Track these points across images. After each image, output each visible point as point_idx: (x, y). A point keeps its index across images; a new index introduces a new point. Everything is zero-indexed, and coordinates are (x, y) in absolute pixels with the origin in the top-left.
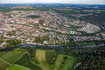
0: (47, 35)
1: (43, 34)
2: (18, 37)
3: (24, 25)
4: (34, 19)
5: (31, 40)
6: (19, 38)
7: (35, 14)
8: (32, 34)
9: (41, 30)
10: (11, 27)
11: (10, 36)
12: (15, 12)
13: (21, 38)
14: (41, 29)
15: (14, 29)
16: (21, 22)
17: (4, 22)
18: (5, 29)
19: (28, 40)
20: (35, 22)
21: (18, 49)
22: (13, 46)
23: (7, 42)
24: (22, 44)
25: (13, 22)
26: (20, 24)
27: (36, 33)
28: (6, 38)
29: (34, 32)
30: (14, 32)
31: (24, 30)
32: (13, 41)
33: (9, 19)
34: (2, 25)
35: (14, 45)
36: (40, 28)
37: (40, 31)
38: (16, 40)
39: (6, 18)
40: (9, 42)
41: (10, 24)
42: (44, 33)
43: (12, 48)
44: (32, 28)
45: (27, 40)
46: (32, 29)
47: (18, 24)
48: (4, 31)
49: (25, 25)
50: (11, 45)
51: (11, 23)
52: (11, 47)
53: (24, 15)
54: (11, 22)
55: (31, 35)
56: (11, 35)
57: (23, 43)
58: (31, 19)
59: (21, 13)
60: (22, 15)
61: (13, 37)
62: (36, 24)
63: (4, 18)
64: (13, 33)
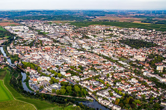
0: (159, 98)
1: (145, 91)
2: (84, 82)
3: (106, 58)
4: (134, 50)
5: (112, 96)
6: (87, 84)
7: (144, 37)
8: (117, 84)
9: (146, 81)
10: (80, 57)
11: (70, 75)
12: (97, 27)
13: (90, 85)
14: (145, 77)
15: (84, 63)
16: (103, 51)
17: (71, 45)
18: (68, 59)
19: (102, 94)
20: (135, 57)
21: (75, 105)
22: (68, 96)
23: (61, 85)
24: (88, 98)
25: (87, 48)
26: (100, 55)
27: (129, 84)
28: (62, 77)
29: (125, 79)
30: (82, 68)
31: (103, 69)
32: (73, 86)
33: (82, 42)
34: (66, 50)
35: (70, 95)
36: (145, 74)
37: (140, 82)
38: (80, 86)
39: (77, 37)
40: (64, 86)
41: (79, 50)
42: (152, 90)
43: (66, 100)
44: (122, 69)
45: (100, 95)
46: (121, 72)
47: (96, 54)
48: (65, 64)
49: (109, 59)
50: (65, 94)
51: (83, 50)
52: (65, 98)
53: (115, 36)
54: (83, 47)
55: (114, 86)
56: (73, 74)
57: (91, 96)
58: (129, 48)
59: (110, 30)
60: (111, 35)
61: (76, 78)
62: (137, 61)
63: (74, 38)
64: (79, 71)
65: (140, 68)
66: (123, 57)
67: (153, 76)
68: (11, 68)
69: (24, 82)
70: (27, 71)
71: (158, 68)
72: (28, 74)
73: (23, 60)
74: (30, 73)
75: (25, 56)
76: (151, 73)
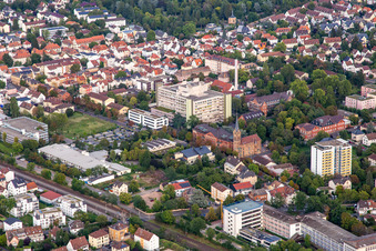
65: (202, 176)
66: (86, 106)
67: (294, 230)
71: (321, 161)
76: (276, 208)
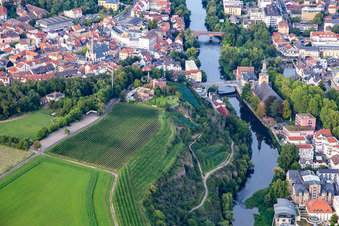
68: (201, 107)
69: (249, 205)
70: (291, 137)
72: (290, 161)
73: (292, 62)
74: (306, 155)
75: (316, 40)
